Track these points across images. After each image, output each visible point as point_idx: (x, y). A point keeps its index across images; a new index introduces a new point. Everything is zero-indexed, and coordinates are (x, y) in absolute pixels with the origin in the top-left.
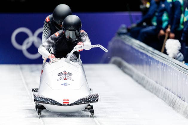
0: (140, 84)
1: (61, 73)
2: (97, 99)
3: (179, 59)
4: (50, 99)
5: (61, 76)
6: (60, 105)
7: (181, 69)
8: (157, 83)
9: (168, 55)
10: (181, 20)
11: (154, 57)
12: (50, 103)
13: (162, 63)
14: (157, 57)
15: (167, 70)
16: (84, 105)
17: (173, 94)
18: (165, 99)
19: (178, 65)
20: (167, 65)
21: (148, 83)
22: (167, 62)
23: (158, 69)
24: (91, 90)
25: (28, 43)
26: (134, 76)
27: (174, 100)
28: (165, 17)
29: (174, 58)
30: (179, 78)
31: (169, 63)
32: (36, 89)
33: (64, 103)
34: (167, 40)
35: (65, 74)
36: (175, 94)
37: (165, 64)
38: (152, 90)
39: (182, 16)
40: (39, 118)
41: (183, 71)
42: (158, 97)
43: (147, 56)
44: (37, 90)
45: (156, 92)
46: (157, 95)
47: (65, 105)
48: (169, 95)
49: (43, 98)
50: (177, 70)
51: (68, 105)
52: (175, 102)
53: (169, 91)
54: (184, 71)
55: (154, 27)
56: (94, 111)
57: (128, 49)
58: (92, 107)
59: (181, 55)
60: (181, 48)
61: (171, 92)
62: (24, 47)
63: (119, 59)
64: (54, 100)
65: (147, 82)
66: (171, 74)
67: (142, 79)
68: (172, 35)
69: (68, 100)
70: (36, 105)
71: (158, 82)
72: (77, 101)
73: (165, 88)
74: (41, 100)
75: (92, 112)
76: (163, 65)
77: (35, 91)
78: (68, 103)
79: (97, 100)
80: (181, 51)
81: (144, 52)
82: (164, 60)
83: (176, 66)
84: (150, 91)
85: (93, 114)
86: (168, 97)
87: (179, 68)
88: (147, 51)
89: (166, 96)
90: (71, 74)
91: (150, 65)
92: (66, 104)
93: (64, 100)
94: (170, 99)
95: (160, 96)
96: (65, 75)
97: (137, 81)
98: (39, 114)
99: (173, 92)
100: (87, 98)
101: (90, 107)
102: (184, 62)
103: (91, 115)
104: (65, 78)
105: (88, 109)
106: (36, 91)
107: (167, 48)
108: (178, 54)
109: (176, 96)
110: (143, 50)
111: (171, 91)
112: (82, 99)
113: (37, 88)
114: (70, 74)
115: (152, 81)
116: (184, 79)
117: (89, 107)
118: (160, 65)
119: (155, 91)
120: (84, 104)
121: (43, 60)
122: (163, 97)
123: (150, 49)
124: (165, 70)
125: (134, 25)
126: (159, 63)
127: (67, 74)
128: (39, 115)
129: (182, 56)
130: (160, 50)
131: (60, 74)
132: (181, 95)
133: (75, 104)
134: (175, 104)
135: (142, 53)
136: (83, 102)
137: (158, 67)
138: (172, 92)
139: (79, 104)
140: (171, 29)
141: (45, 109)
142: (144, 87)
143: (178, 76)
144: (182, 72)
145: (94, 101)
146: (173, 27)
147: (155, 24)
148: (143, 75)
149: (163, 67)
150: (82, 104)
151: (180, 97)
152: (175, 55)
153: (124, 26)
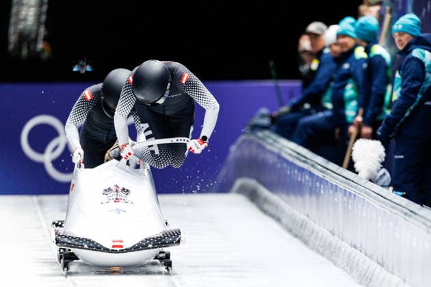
0: (296, 236)
1: (109, 189)
2: (177, 239)
3: (382, 181)
4: (86, 239)
5: (109, 195)
6: (106, 250)
7: (384, 203)
8: (333, 235)
9: (357, 173)
10: (387, 98)
11: (328, 178)
12: (86, 246)
13: (345, 191)
14: (334, 178)
15: (355, 206)
16: (152, 251)
17: (367, 258)
18: (351, 267)
19: (379, 195)
20: (355, 195)
21: (314, 235)
22: (355, 188)
23: (335, 204)
24: (166, 223)
25: (55, 149)
26: (284, 220)
27: (369, 271)
28: (350, 91)
29: (371, 181)
30: (380, 225)
31: (359, 189)
32: (59, 222)
33: (114, 246)
34: (355, 141)
35: (117, 191)
36: (371, 257)
37: (350, 193)
38: (321, 250)
39: (389, 88)
40: (64, 277)
41: (390, 209)
42: (335, 264)
43: (311, 174)
44: (62, 222)
45: (332, 253)
46: (331, 260)
47: (116, 252)
48: (359, 260)
49: (72, 238)
50: (377, 206)
51: (122, 251)
52: (372, 275)
53: (359, 252)
54: (393, 207)
55: (328, 114)
56: (171, 262)
57: (271, 159)
58: (168, 256)
59: (384, 174)
60: (386, 158)
61: (363, 255)
62: (47, 158)
63: (252, 183)
64: (94, 242)
65: (313, 232)
66: (364, 214)
67: (301, 226)
68: (367, 130)
69: (122, 241)
70: (60, 253)
71: (336, 233)
72: (138, 244)
73: (351, 245)
74: (69, 242)
75: (169, 265)
76: (348, 194)
77: (57, 225)
78: (121, 247)
79: (179, 242)
80: (385, 164)
81: (305, 166)
82: (348, 184)
83: (375, 198)
84: (318, 251)
85: (169, 268)
86: (357, 264)
87: (381, 202)
88: (313, 166)
89: (353, 263)
90: (128, 191)
91: (318, 195)
92: (118, 249)
93: (114, 241)
94: (360, 269)
95: (339, 262)
96: (116, 193)
97: (290, 231)
98: (66, 269)
99: (369, 253)
100: (158, 238)
101: (164, 255)
102: (391, 188)
103: (166, 271)
104: (117, 199)
105: (161, 259)
106: (61, 226)
107: (355, 159)
108: (378, 171)
109: (373, 262)
110: (304, 162)
111: (364, 251)
112: (150, 239)
113: (62, 220)
114: (126, 191)
115: (323, 231)
116: (391, 225)
117: (161, 255)
118: (340, 195)
119: (328, 252)
120: (152, 248)
121: (74, 164)
122: (345, 264)
123: (320, 160)
124: (350, 207)
125: (285, 109)
126: (338, 189)
127: (119, 190)
128: (66, 271)
129: (388, 174)
130: (340, 163)
131: (106, 190)
132: (385, 260)
133: (136, 248)
134: (371, 280)
135: (302, 170)
136: (150, 246)
137: (336, 199)
138: (366, 255)
139: (142, 250)
140: (364, 116)
141: (77, 259)
142: (306, 243)
143: (380, 218)
144: (387, 211)
145: (171, 243)
146: (369, 112)
147: (329, 106)
148: (303, 217)
149: (345, 199)
150: (149, 248)
151: (382, 265)
152: (372, 173)
153: (264, 111)
